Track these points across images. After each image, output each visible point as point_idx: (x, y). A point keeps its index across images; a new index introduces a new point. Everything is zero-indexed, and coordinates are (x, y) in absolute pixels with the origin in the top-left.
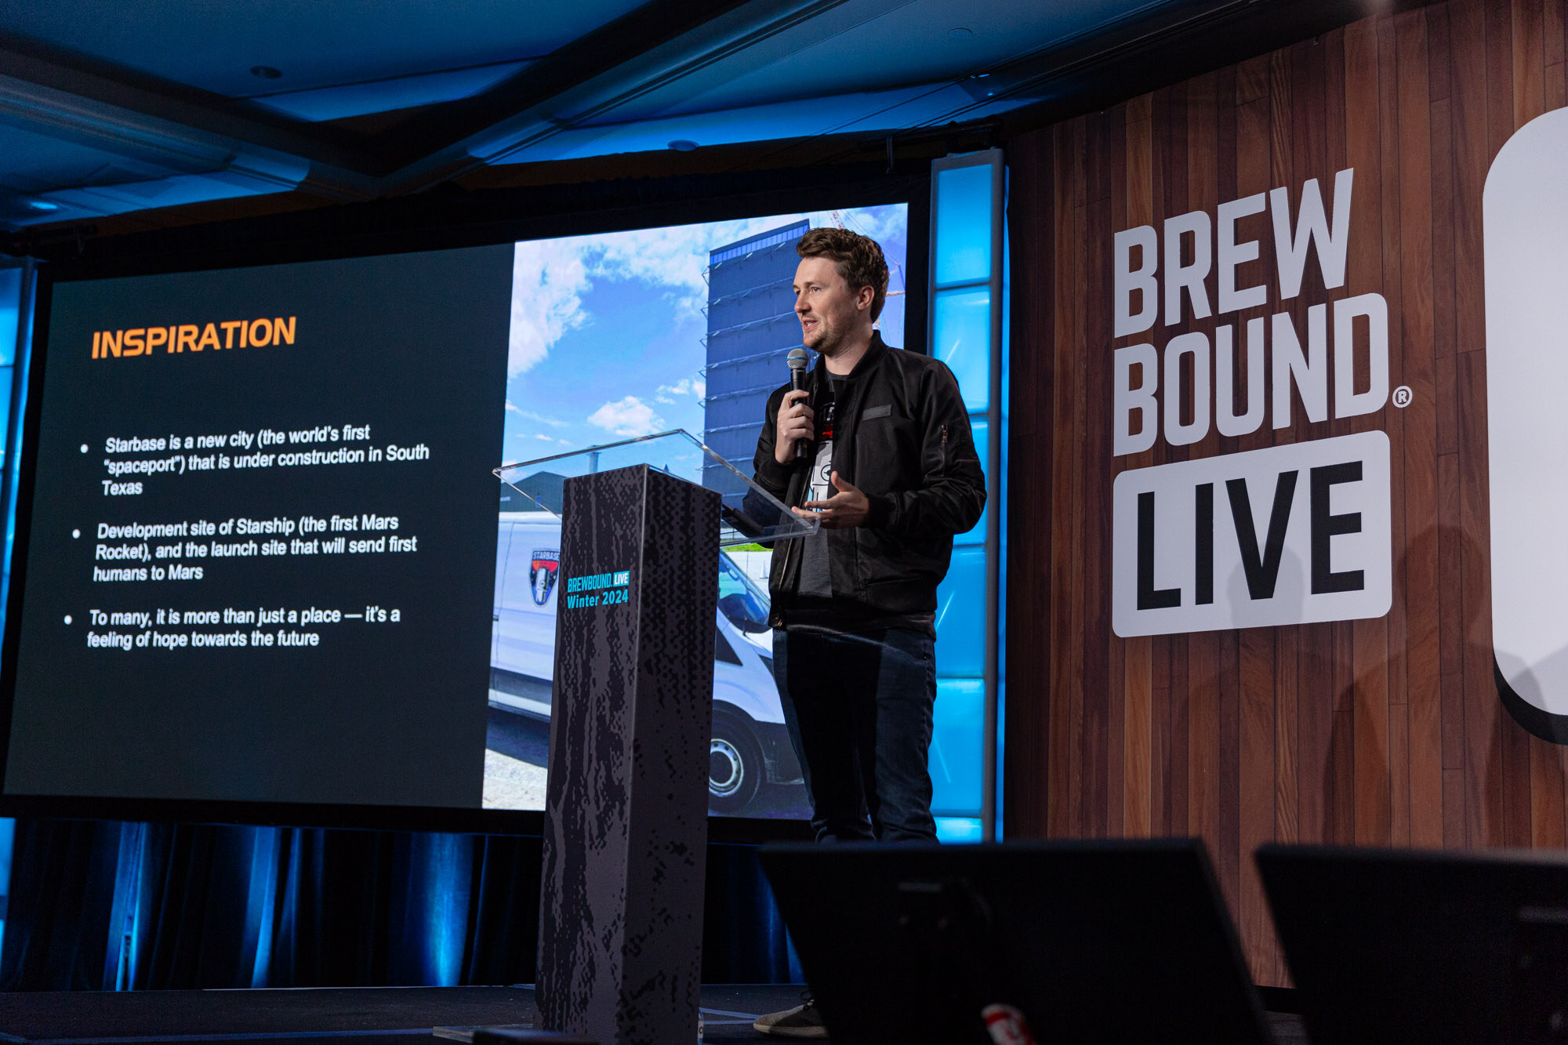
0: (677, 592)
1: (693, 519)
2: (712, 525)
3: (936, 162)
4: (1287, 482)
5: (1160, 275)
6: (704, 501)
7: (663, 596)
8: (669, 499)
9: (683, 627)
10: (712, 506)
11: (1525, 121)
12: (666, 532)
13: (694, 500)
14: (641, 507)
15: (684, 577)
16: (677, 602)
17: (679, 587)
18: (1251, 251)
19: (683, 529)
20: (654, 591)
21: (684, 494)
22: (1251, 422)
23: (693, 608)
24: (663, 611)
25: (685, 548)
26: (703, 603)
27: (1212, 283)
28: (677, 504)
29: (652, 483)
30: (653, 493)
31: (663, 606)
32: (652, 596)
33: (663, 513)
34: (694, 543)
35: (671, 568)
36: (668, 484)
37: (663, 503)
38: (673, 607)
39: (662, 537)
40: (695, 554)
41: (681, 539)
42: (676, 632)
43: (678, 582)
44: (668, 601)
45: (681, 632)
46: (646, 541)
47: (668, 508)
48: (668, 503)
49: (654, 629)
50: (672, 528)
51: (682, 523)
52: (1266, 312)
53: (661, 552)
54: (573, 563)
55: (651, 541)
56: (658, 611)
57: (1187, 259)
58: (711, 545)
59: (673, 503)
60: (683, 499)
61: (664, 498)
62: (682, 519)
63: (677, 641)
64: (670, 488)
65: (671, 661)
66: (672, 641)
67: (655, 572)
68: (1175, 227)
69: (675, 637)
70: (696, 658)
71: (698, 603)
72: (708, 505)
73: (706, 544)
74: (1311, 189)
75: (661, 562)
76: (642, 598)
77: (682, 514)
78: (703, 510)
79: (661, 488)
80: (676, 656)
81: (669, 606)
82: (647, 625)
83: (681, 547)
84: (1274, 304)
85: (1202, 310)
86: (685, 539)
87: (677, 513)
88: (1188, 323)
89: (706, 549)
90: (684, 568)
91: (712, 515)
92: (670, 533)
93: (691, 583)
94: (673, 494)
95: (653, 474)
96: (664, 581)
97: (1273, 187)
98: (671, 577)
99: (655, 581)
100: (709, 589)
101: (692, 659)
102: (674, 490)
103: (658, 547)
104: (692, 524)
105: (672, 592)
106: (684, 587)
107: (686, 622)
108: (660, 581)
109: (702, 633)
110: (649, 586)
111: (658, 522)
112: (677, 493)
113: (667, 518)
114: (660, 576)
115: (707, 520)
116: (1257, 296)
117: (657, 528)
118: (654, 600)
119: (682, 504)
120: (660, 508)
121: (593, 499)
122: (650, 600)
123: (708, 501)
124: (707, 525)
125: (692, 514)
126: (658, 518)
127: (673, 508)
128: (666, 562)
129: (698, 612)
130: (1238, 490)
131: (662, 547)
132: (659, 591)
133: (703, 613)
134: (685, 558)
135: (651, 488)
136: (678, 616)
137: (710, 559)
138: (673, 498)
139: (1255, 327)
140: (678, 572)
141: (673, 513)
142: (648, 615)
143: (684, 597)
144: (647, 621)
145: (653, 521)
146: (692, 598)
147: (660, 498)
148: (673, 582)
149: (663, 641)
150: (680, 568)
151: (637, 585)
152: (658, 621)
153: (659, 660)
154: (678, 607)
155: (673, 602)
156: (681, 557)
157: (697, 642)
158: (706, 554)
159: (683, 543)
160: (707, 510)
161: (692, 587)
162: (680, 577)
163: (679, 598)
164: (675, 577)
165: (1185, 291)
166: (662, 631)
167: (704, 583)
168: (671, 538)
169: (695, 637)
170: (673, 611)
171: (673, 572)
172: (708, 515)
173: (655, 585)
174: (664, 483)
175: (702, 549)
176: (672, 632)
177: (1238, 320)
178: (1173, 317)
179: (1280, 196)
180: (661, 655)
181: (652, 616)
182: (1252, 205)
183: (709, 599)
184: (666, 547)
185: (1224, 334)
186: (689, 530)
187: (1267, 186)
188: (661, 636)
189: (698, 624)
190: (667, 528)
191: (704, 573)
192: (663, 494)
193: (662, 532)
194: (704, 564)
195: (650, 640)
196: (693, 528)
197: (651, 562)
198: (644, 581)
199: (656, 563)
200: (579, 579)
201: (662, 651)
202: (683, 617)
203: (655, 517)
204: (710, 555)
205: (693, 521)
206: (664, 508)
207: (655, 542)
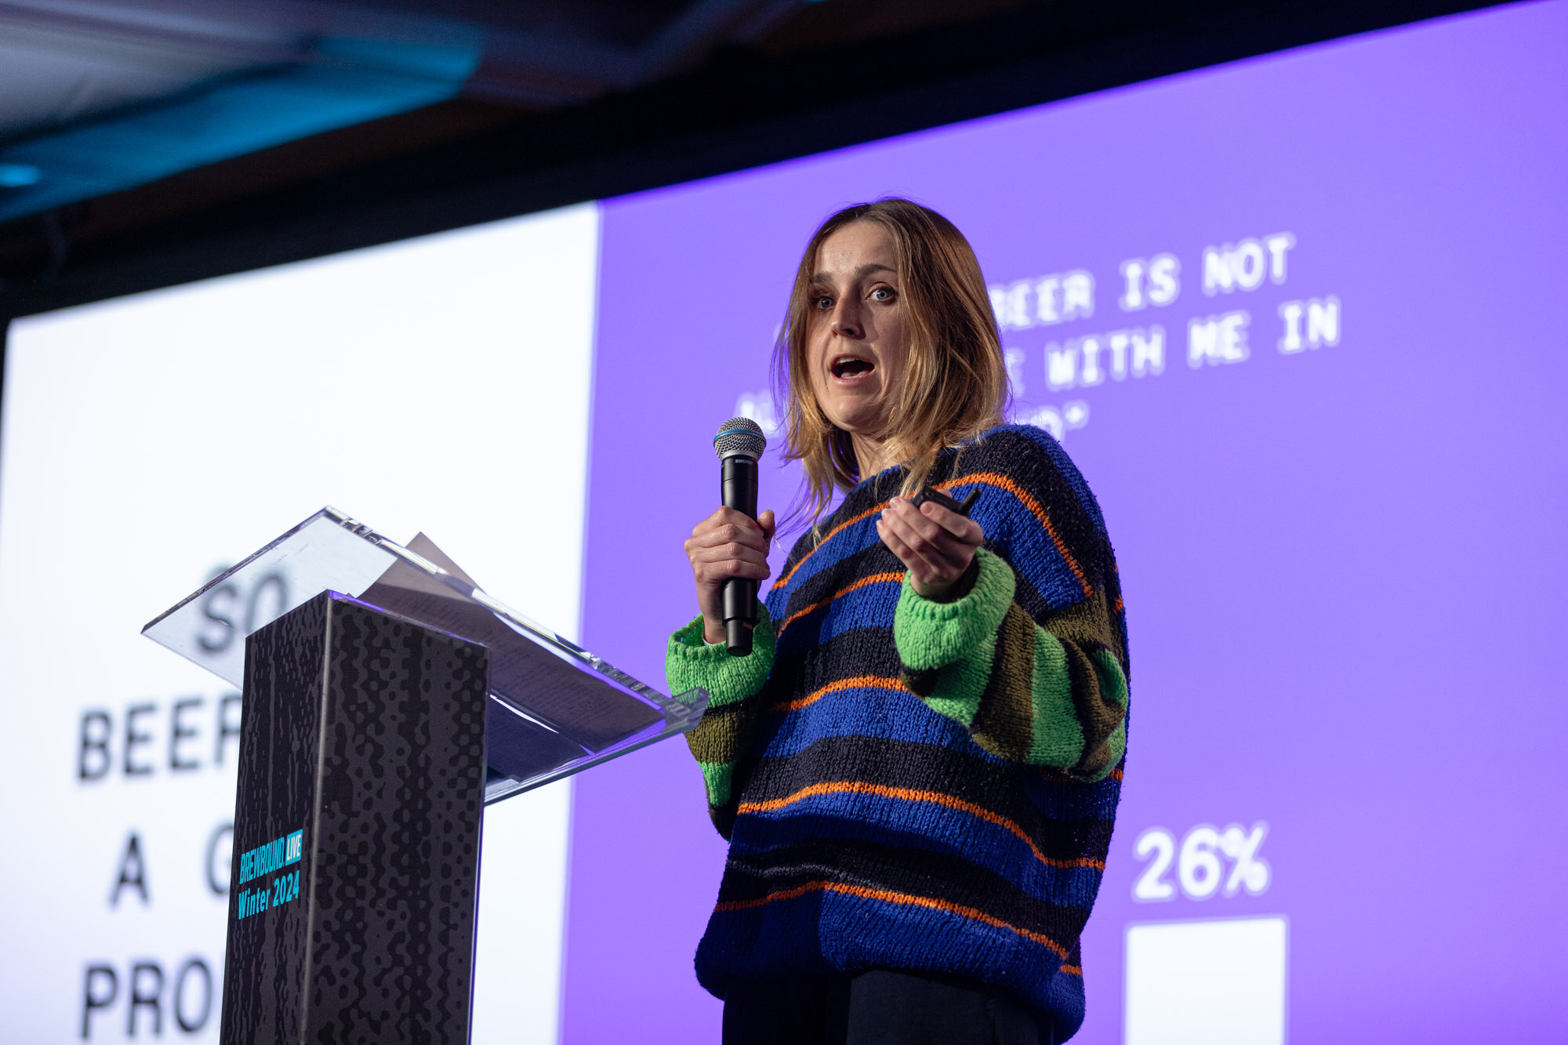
0: (391, 871)
1: (425, 707)
2: (466, 718)
6: (450, 665)
7: (360, 882)
8: (375, 665)
9: (401, 949)
10: (467, 675)
12: (368, 739)
13: (428, 665)
14: (320, 687)
15: (405, 838)
16: (391, 893)
17: (395, 860)
19: (406, 731)
20: (342, 871)
21: (406, 653)
23: (423, 904)
24: (359, 913)
25: (408, 774)
26: (445, 894)
28: (393, 675)
29: (341, 632)
30: (343, 655)
31: (359, 903)
32: (337, 882)
33: (362, 697)
34: (427, 758)
35: (378, 817)
36: (374, 632)
37: (363, 675)
38: (381, 904)
39: (360, 750)
40: (429, 784)
41: (400, 752)
42: (387, 961)
43: (392, 848)
44: (371, 892)
45: (398, 960)
46: (328, 762)
47: (374, 686)
48: (373, 676)
49: (339, 957)
50: (380, 730)
51: (402, 718)
53: (358, 784)
54: (247, 820)
55: (337, 761)
56: (349, 915)
58: (463, 761)
59: (384, 675)
60: (405, 664)
61: (366, 664)
62: (402, 707)
63: (388, 980)
64: (377, 642)
65: (376, 1027)
66: (377, 982)
67: (344, 828)
69: (385, 971)
70: (427, 1016)
71: (435, 895)
72: (457, 674)
73: (454, 761)
75: (357, 805)
76: (318, 887)
77: (403, 696)
78: (448, 686)
79: (358, 643)
80: (385, 1015)
81: (372, 904)
82: (326, 947)
83: (400, 771)
86: (408, 750)
87: (392, 696)
89: (452, 772)
90: (406, 816)
91: (466, 696)
92: (377, 739)
93: (419, 848)
94: (384, 653)
95: (345, 612)
96: (363, 848)
98: (377, 837)
99: (343, 848)
100: (459, 860)
101: (419, 1017)
102: (387, 644)
103: (350, 772)
104: (423, 718)
105: (380, 870)
106: (405, 860)
107: (408, 937)
108: (353, 849)
109: (443, 961)
110: (331, 859)
111: (352, 717)
112: (394, 651)
113: (371, 708)
114: (354, 837)
115: (455, 707)
117: (350, 730)
118: (341, 893)
119: (404, 675)
120: (356, 686)
121: (273, 677)
122: (333, 892)
123: (458, 664)
124: (456, 718)
125: (424, 696)
126: (353, 708)
127: (383, 685)
128: (368, 804)
129: (434, 917)
131: (359, 773)
132: (352, 870)
133: (444, 915)
134: (408, 795)
135: (338, 644)
136: (391, 925)
137: (462, 794)
138: (385, 662)
140: (393, 827)
141: (384, 696)
142: (327, 925)
143: (404, 881)
144: (326, 937)
145: (342, 717)
146: (423, 883)
147: (357, 663)
148: (381, 848)
149: (358, 982)
150: (397, 816)
151: (309, 860)
152: (348, 937)
153: (349, 1025)
154: (392, 905)
155: (381, 893)
156: (400, 794)
157: (432, 983)
158: (452, 784)
159: (403, 761)
160: (457, 685)
161: (423, 860)
162: (396, 838)
163: (393, 883)
164: (386, 838)
166: (357, 959)
167: (447, 849)
168: (379, 751)
169: (427, 971)
170: (381, 914)
171: (383, 827)
172: (457, 696)
173: (344, 858)
174: (365, 631)
175: (443, 772)
176: (378, 960)
180: (354, 1013)
181: (336, 926)
183: (458, 882)
184: (368, 769)
186: (418, 730)
188: (354, 971)
189: (433, 938)
190: (371, 729)
191: (448, 827)
192: (363, 653)
193: (360, 739)
194: (449, 806)
195: (332, 981)
196: (426, 727)
197: (335, 806)
198: (320, 851)
199: (346, 808)
200: (253, 852)
201: (355, 1005)
202: (401, 926)
203: (345, 707)
204: (462, 783)
205: (427, 711)
206: (365, 686)
207: (345, 763)
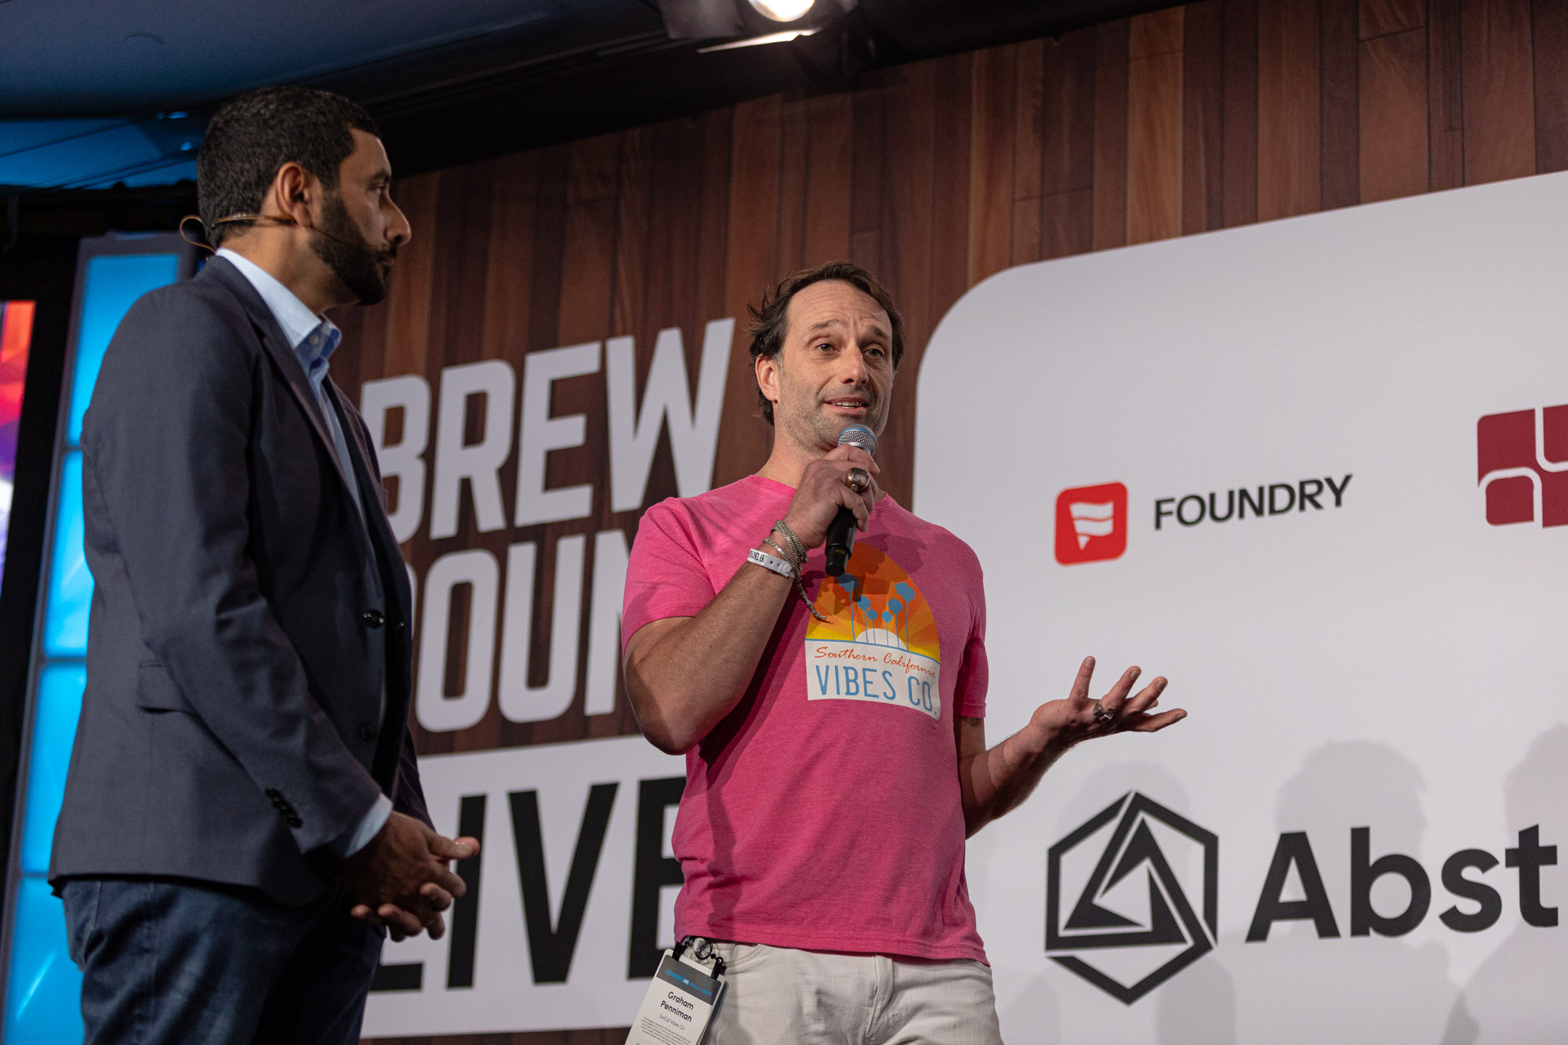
3: (86, 243)
4: (601, 798)
5: (429, 456)
11: (983, 275)
18: (571, 431)
22: (552, 701)
27: (508, 475)
52: (589, 527)
57: (474, 434)
68: (459, 381)
74: (669, 343)
84: (601, 518)
85: (490, 517)
88: (467, 537)
97: (612, 334)
116: (576, 502)
130: (524, 807)
139: (570, 550)
165: (466, 486)
177: (545, 537)
178: (444, 524)
179: (622, 350)
182: (579, 360)
185: (523, 557)
187: (604, 333)
